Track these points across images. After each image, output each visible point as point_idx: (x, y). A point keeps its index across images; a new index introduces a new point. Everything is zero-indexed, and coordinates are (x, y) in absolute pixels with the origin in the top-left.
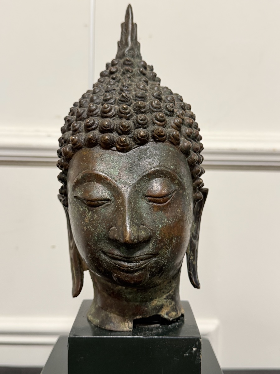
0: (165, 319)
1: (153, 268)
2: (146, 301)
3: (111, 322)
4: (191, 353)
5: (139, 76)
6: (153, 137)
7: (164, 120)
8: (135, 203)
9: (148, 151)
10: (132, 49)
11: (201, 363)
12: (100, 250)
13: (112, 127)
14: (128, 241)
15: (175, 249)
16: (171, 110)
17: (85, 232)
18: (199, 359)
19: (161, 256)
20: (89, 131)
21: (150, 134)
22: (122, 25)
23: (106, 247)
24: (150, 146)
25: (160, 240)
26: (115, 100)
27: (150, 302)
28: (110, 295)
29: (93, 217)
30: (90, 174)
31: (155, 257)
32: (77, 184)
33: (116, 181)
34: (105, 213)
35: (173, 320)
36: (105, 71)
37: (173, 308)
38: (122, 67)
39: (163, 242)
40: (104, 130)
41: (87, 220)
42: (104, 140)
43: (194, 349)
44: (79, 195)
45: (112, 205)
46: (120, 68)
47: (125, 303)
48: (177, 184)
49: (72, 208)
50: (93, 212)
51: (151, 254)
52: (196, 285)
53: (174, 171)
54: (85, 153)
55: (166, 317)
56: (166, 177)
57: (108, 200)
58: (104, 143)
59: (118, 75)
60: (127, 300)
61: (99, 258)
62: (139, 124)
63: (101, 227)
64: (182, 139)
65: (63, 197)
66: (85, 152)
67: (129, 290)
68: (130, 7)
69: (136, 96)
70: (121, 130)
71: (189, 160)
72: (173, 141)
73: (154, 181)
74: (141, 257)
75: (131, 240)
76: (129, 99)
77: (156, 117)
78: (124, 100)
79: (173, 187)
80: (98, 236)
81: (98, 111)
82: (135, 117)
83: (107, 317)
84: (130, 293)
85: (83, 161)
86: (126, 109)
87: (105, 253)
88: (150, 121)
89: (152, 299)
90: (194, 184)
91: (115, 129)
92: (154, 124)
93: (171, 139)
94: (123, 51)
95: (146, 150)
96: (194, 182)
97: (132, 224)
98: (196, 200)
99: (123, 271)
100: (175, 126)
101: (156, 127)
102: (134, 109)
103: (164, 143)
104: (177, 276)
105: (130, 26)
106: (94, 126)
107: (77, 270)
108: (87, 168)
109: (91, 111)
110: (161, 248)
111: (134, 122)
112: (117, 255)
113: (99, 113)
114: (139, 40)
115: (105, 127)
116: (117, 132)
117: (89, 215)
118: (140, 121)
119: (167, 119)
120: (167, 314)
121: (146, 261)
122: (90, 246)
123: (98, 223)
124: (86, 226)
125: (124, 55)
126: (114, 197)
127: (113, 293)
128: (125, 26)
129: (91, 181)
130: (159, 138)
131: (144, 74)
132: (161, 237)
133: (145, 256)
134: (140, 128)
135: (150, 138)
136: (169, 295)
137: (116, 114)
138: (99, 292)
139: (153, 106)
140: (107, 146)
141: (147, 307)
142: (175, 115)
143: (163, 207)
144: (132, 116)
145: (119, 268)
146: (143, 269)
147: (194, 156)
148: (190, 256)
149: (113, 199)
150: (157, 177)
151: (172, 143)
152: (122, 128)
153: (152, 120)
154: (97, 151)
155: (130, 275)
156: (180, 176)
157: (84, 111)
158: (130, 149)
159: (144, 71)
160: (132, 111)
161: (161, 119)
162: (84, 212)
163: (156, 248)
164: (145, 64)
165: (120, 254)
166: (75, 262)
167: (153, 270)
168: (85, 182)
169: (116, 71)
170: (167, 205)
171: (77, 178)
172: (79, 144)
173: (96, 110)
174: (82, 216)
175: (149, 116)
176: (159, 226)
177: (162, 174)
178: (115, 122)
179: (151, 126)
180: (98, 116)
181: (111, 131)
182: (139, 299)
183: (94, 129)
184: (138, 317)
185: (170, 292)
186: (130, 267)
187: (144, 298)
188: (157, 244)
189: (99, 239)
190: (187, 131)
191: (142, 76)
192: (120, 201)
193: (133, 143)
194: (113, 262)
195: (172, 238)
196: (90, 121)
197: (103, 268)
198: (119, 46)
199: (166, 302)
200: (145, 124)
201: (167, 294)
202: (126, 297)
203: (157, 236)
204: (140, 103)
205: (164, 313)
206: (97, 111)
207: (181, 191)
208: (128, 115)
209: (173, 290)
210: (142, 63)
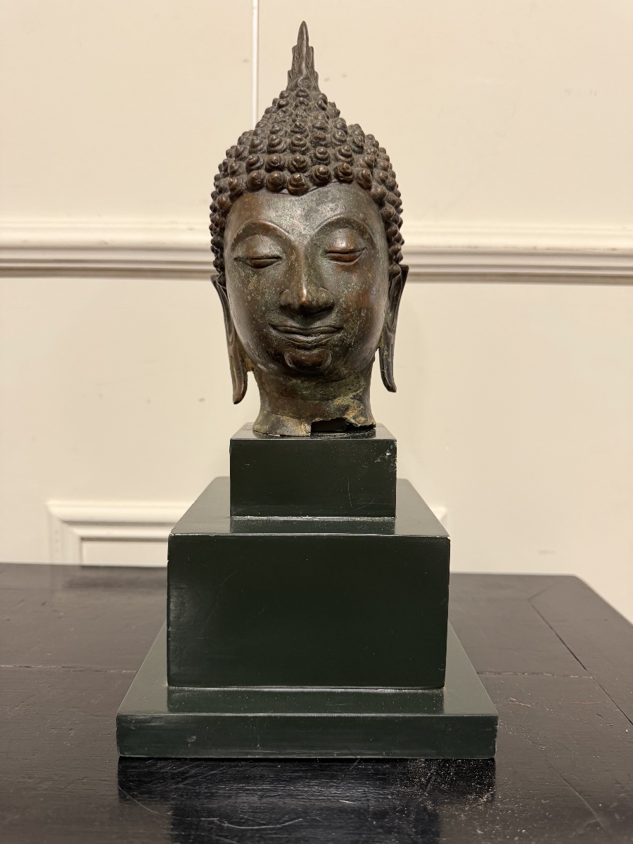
0: (351, 424)
1: (336, 346)
2: (328, 400)
3: (284, 425)
4: (383, 459)
5: (317, 110)
6: (337, 176)
7: (350, 156)
8: (313, 260)
9: (330, 194)
10: (307, 78)
11: (397, 472)
12: (269, 324)
13: (282, 163)
14: (304, 303)
15: (364, 325)
16: (360, 144)
17: (249, 302)
18: (393, 467)
19: (346, 331)
20: (252, 170)
21: (332, 173)
22: (294, 49)
23: (277, 318)
24: (333, 188)
25: (345, 309)
26: (286, 132)
27: (332, 400)
28: (282, 394)
29: (258, 281)
30: (255, 224)
31: (339, 333)
32: (239, 239)
33: (288, 232)
34: (274, 275)
35: (361, 426)
36: (272, 107)
37: (362, 413)
38: (295, 100)
39: (349, 312)
40: (271, 168)
41: (251, 287)
42: (273, 179)
43: (388, 454)
44: (240, 254)
45: (284, 264)
46: (292, 101)
47: (300, 401)
48: (367, 239)
49: (230, 277)
50: (260, 275)
51: (334, 327)
52: (391, 388)
53: (364, 222)
54: (247, 200)
55: (353, 421)
56: (353, 228)
57: (278, 258)
58: (272, 183)
59: (290, 109)
60: (304, 398)
61: (267, 335)
62: (318, 158)
63: (270, 293)
64: (374, 183)
65: (220, 272)
66: (247, 197)
67: (306, 384)
68: (304, 25)
69: (313, 127)
70: (294, 166)
72: (362, 182)
73: (337, 232)
74: (321, 329)
75: (309, 301)
76: (304, 129)
77: (340, 151)
78: (298, 130)
79: (362, 243)
80: (266, 306)
81: (264, 146)
82: (312, 152)
83: (278, 421)
84: (307, 389)
85: (245, 209)
86: (301, 140)
87: (275, 327)
88: (332, 157)
89: (335, 397)
90: (390, 250)
91: (286, 166)
92: (337, 160)
93: (360, 179)
94: (295, 81)
95: (327, 193)
96: (389, 247)
97: (309, 282)
98: (392, 275)
99: (299, 347)
100: (365, 165)
101: (340, 163)
102: (311, 142)
103: (351, 185)
104: (367, 373)
105: (305, 49)
106: (258, 165)
107: (238, 369)
108: (251, 216)
109: (253, 146)
110: (346, 321)
111: (311, 157)
112: (291, 327)
113: (265, 148)
114: (316, 69)
115: (274, 163)
116: (289, 170)
117: (254, 279)
118: (318, 155)
119: (355, 156)
120: (354, 418)
121: (327, 335)
122: (256, 321)
123: (265, 289)
124: (251, 294)
125: (296, 86)
126: (285, 253)
127: (286, 390)
128: (297, 51)
129: (255, 234)
130: (345, 178)
131: (324, 109)
132: (347, 305)
133: (326, 328)
134: (319, 164)
135: (333, 177)
136: (357, 395)
137: (287, 148)
138: (268, 394)
139: (335, 138)
140: (276, 187)
141: (328, 407)
142: (365, 153)
143: (350, 267)
144: (308, 149)
145: (293, 344)
146: (323, 345)
147: (390, 209)
148: (383, 350)
149: (284, 256)
150: (341, 228)
151: (361, 185)
152: (295, 163)
153: (335, 155)
154: (263, 195)
155: (307, 353)
156: (371, 230)
157: (245, 148)
158: (305, 191)
159: (324, 105)
160: (308, 144)
161: (346, 153)
162: (247, 277)
163: (341, 320)
164: (324, 98)
165: (294, 325)
166: (236, 358)
167: (337, 349)
168: (248, 236)
169: (287, 104)
170: (354, 265)
171: (238, 231)
172: (238, 188)
173: (260, 144)
174: (245, 282)
175: (331, 151)
176: (343, 291)
177: (348, 224)
178: (287, 158)
179: (333, 162)
180: (263, 153)
181: (281, 168)
182: (319, 396)
183: (258, 168)
184: (317, 419)
185: (358, 392)
186: (307, 342)
187: (325, 395)
188: (342, 314)
189: (268, 310)
190: (381, 175)
191: (321, 111)
192: (293, 257)
193: (310, 184)
194: (286, 337)
195: (361, 309)
196: (253, 158)
197: (272, 348)
198: (289, 76)
199: (353, 403)
200: (326, 159)
201: (354, 394)
202: (302, 394)
203: (341, 304)
204: (320, 133)
205: (350, 417)
206: (261, 146)
207: (373, 252)
208: (303, 149)
209: (362, 390)
210: (320, 96)
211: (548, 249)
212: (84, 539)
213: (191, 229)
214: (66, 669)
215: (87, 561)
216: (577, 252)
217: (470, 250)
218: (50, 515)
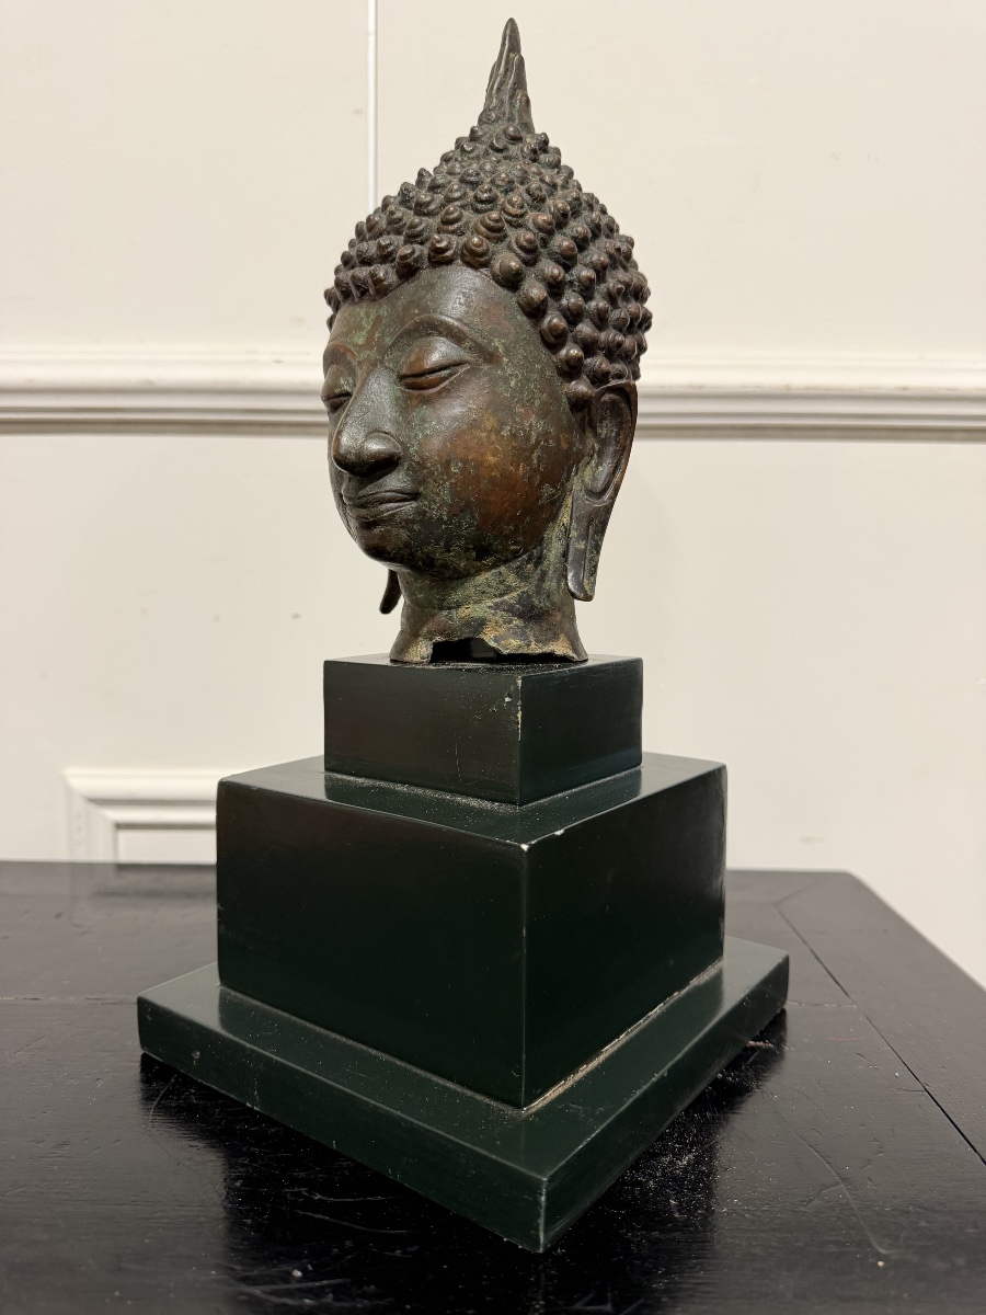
2: (449, 608)
4: (500, 707)
6: (429, 257)
18: (515, 722)
19: (426, 499)
21: (426, 253)
25: (418, 463)
27: (454, 608)
31: (415, 500)
37: (515, 632)
39: (425, 468)
43: (507, 699)
47: (417, 610)
48: (470, 349)
51: (404, 493)
53: (461, 321)
55: (493, 644)
57: (347, 394)
64: (502, 254)
71: (521, 302)
72: (467, 259)
74: (381, 495)
77: (442, 217)
88: (435, 228)
89: (459, 605)
90: (555, 360)
96: (554, 354)
110: (424, 482)
119: (475, 218)
120: (496, 640)
121: (392, 505)
130: (436, 256)
133: (392, 493)
135: (426, 259)
136: (501, 602)
141: (448, 619)
143: (430, 396)
144: (405, 225)
146: (387, 521)
148: (569, 529)
151: (468, 264)
155: (367, 534)
158: (389, 289)
163: (414, 481)
175: (436, 220)
176: (417, 435)
182: (436, 602)
184: (437, 639)
187: (443, 600)
188: (415, 472)
195: (448, 462)
199: (494, 615)
201: (497, 601)
203: (411, 457)
205: (489, 638)
207: (485, 367)
211: (807, 389)
212: (120, 826)
213: (279, 362)
214: (90, 1002)
215: (125, 857)
216: (850, 393)
217: (692, 391)
218: (69, 791)
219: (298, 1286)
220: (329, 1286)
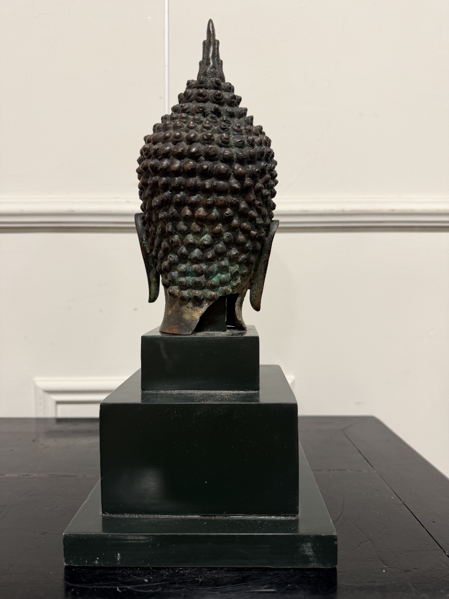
211: (352, 211)
212: (58, 403)
214: (50, 476)
215: (60, 415)
217: (303, 213)
218: (36, 387)
219: (146, 585)
220: (160, 585)
